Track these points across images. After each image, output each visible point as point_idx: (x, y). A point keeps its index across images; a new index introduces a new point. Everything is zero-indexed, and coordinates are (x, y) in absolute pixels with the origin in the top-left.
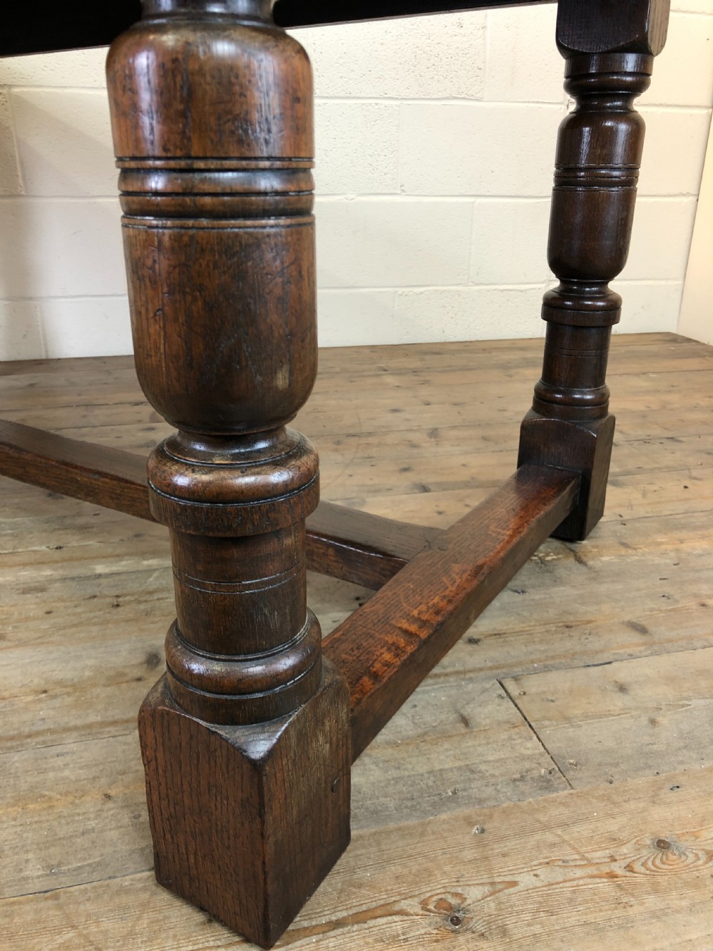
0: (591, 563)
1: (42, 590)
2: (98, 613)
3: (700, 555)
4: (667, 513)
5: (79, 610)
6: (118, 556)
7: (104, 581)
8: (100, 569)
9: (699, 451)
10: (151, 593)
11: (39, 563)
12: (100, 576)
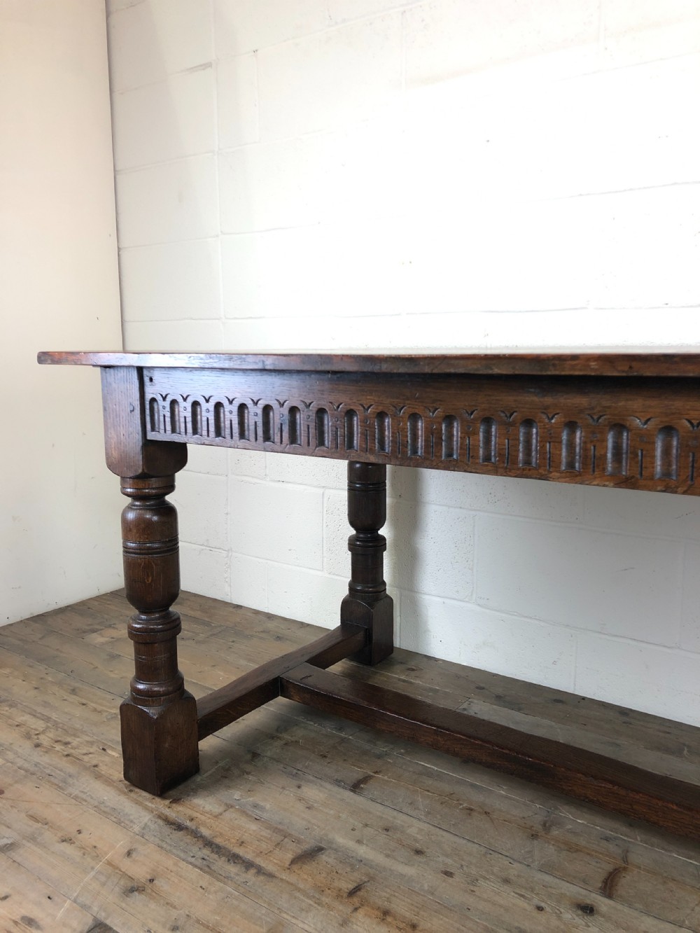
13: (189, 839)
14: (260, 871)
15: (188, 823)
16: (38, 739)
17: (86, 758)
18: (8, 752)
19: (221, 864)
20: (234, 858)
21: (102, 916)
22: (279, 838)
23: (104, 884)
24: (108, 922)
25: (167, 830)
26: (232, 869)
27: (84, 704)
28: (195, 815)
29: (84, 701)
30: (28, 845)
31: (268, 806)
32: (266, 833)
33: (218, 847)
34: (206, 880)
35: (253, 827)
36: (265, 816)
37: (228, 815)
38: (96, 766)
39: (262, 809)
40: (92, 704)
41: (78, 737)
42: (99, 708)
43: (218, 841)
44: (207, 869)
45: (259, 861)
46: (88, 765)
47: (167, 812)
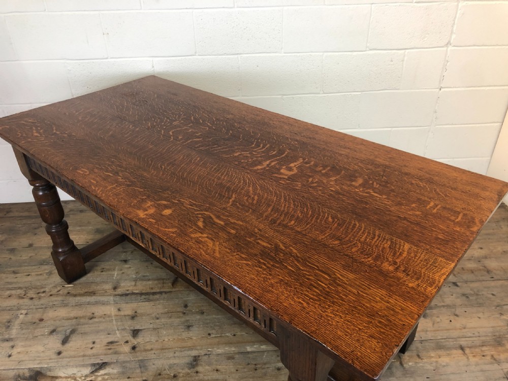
0: (405, 365)
1: (233, 358)
2: (251, 373)
3: (444, 366)
4: (439, 337)
5: (246, 370)
6: (253, 342)
7: (250, 355)
8: (249, 349)
9: (464, 295)
10: (265, 364)
11: (229, 343)
12: (248, 353)
13: (133, 296)
14: (166, 293)
15: (128, 292)
16: (28, 296)
17: (61, 292)
18: (22, 307)
19: (151, 297)
20: (154, 294)
21: (132, 328)
22: (162, 281)
23: (122, 321)
24: (136, 328)
25: (124, 298)
26: (157, 296)
27: (29, 275)
28: (127, 289)
29: (28, 274)
30: (79, 327)
31: (148, 275)
32: (156, 282)
33: (145, 293)
34: (152, 303)
35: (150, 282)
36: (150, 278)
37: (138, 283)
38: (69, 293)
39: (147, 276)
40: (33, 273)
41: (45, 287)
42: (39, 273)
43: (143, 292)
44: (149, 300)
45: (162, 290)
46: (65, 294)
47: (116, 293)
